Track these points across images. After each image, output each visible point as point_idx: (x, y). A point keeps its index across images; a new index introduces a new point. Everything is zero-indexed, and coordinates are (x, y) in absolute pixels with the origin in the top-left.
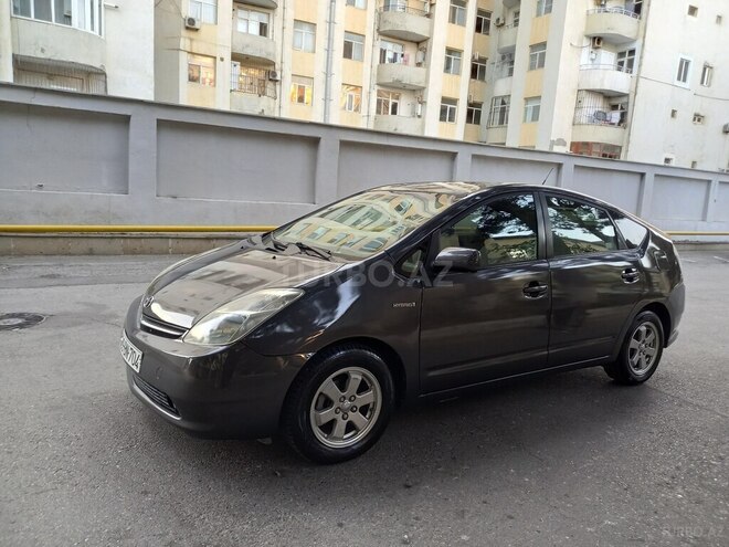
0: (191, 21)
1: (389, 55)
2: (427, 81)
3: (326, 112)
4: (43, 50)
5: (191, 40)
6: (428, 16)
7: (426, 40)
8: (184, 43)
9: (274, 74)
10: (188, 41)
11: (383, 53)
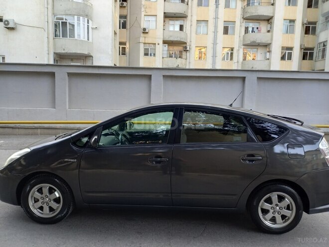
0: (144, 29)
1: (250, 29)
2: (272, 39)
3: (214, 63)
4: (64, 50)
5: (145, 37)
6: (273, 4)
7: (272, 18)
8: (142, 40)
9: (186, 47)
10: (143, 39)
11: (247, 29)
